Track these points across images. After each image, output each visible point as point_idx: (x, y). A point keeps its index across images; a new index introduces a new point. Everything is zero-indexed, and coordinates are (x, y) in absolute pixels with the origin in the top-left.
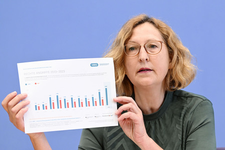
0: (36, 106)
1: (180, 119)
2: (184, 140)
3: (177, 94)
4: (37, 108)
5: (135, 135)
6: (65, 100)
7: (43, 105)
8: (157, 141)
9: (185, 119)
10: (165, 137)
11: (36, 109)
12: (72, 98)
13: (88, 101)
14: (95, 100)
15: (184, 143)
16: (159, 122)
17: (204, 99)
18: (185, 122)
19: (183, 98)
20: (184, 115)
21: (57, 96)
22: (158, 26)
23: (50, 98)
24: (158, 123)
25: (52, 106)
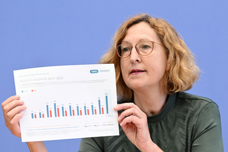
0: (32, 114)
1: (184, 122)
2: (189, 145)
3: (181, 96)
4: (34, 116)
5: (138, 139)
6: (63, 108)
7: (40, 113)
8: (159, 145)
9: (190, 123)
10: (168, 140)
11: (33, 118)
12: (70, 106)
13: (87, 109)
14: (94, 109)
15: (189, 148)
16: (161, 125)
17: (210, 101)
18: (189, 126)
19: (187, 100)
20: (189, 119)
21: (55, 104)
22: (154, 25)
23: (47, 106)
24: (159, 125)
25: (49, 114)
